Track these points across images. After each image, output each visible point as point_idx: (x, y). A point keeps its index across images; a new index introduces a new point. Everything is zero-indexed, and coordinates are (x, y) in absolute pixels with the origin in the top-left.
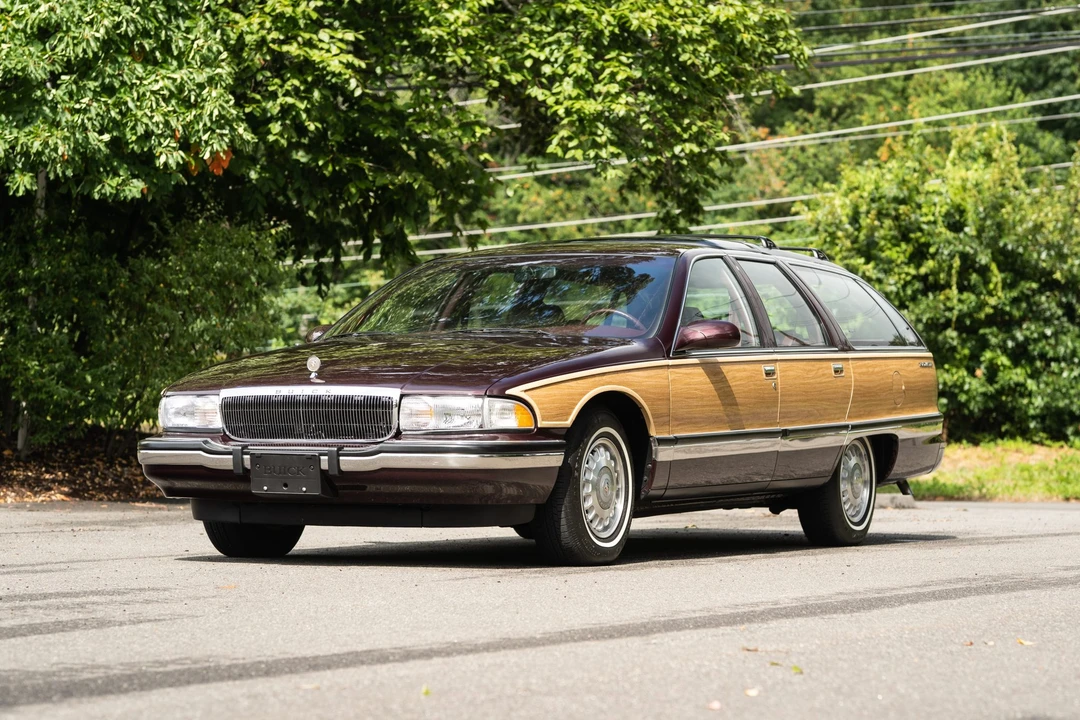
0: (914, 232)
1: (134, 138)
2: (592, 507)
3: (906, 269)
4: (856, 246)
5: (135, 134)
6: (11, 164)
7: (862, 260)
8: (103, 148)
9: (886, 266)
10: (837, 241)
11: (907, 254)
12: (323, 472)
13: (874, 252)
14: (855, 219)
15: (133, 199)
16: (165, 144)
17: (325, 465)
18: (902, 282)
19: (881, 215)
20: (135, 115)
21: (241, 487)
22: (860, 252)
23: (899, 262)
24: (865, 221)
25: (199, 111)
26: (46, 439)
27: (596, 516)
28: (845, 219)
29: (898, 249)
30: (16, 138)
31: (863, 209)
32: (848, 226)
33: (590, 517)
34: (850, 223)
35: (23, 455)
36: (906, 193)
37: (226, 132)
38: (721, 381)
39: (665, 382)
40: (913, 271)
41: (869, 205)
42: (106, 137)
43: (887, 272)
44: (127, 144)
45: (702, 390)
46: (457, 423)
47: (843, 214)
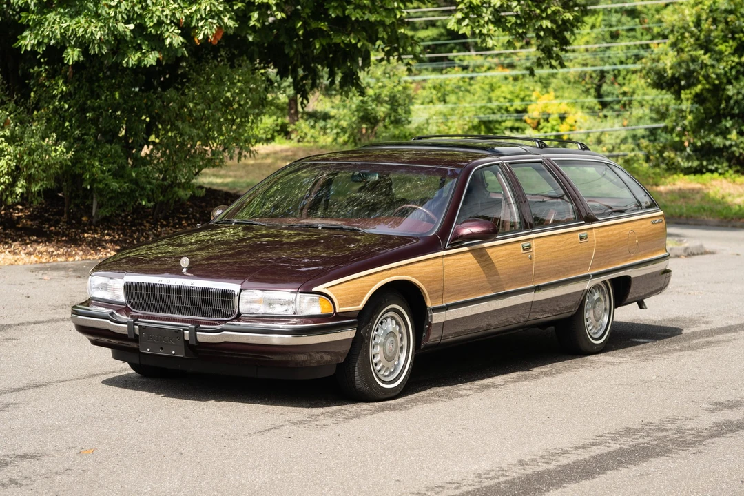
0: (738, 33)
1: (152, 24)
2: (380, 361)
3: (732, 58)
4: (698, 42)
5: (152, 21)
6: (66, 42)
7: (702, 52)
8: (128, 33)
9: (718, 57)
10: (685, 39)
11: (733, 48)
12: (186, 342)
13: (712, 46)
14: (698, 24)
15: (151, 65)
16: (171, 30)
17: (187, 338)
18: (729, 67)
19: (715, 21)
20: (152, 10)
21: (135, 345)
22: (701, 47)
23: (727, 53)
24: (705, 26)
25: (199, 6)
26: (108, 212)
27: (383, 367)
28: (691, 24)
29: (727, 44)
30: (68, 26)
31: (704, 16)
32: (693, 29)
33: (378, 368)
34: (695, 27)
35: (94, 221)
36: (733, 7)
37: (215, 21)
38: (486, 261)
39: (440, 268)
40: (736, 60)
41: (707, 14)
42: (132, 26)
43: (718, 60)
44: (147, 28)
45: (470, 269)
46: (278, 310)
47: (690, 20)
